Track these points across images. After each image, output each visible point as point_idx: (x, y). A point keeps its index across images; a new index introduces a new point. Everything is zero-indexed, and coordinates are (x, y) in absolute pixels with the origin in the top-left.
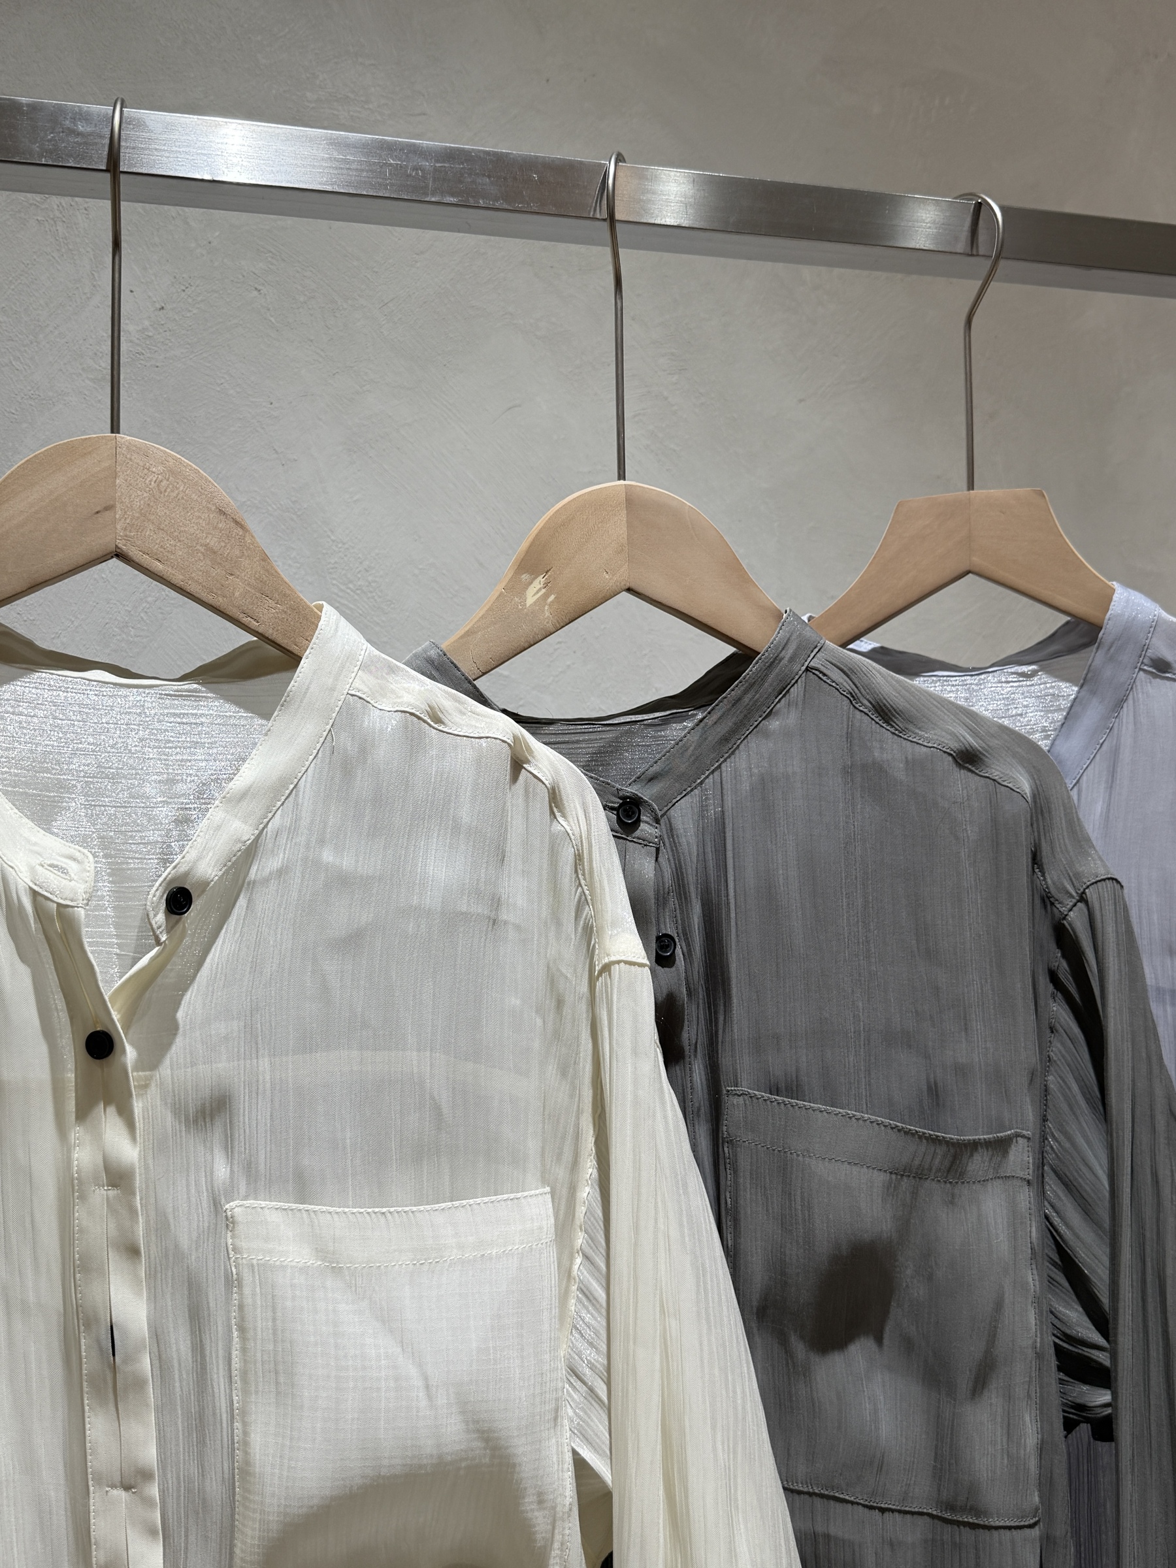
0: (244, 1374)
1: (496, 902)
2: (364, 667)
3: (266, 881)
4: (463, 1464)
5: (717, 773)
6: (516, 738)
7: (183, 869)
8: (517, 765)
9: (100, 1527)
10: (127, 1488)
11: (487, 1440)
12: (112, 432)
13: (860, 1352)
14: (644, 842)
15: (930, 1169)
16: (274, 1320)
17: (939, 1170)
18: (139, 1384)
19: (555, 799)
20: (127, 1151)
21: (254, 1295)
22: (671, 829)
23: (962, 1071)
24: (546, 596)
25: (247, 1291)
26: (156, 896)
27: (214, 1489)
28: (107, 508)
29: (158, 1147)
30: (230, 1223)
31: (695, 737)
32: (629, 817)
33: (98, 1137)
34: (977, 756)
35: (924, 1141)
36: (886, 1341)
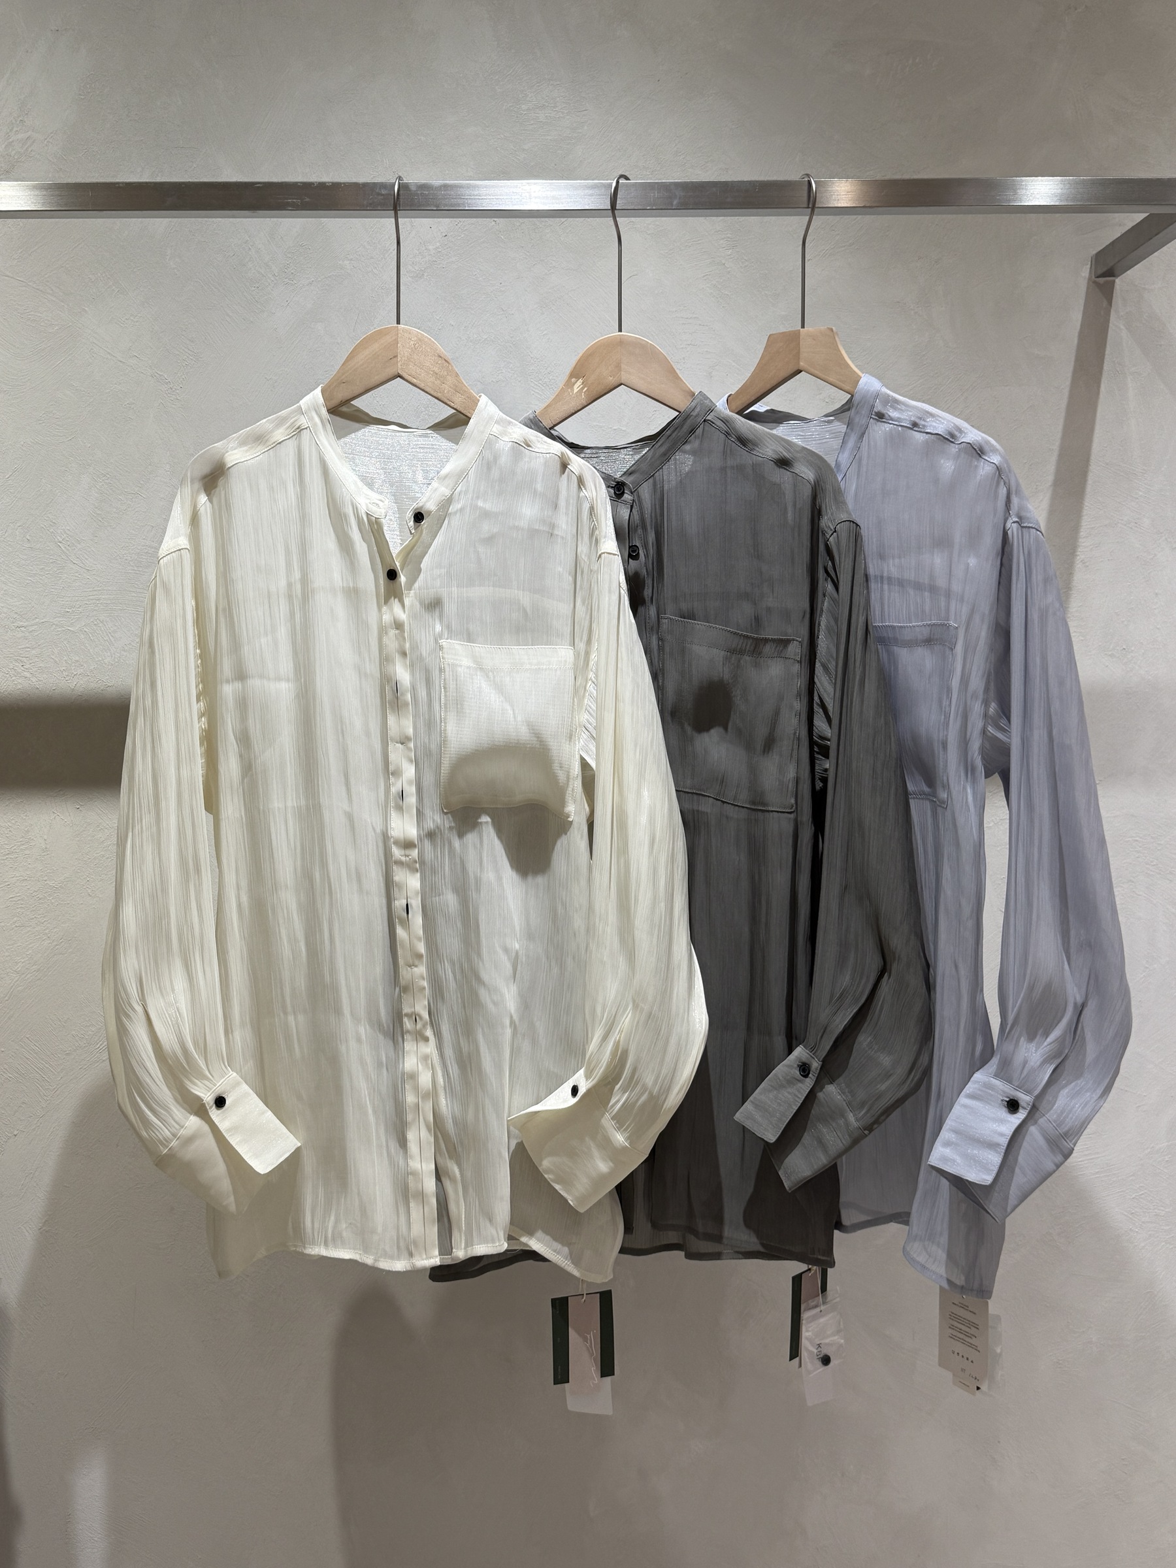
0: (445, 704)
1: (553, 526)
2: (497, 422)
3: (456, 513)
4: (528, 746)
5: (661, 470)
6: (562, 453)
7: (420, 505)
8: (564, 466)
9: (392, 757)
10: (402, 744)
11: (538, 737)
12: (397, 324)
13: (715, 733)
14: (625, 502)
15: (745, 650)
16: (456, 684)
17: (749, 651)
18: (407, 704)
19: (581, 482)
20: (402, 616)
21: (449, 675)
22: (639, 497)
23: (769, 610)
24: (583, 388)
25: (447, 673)
26: (409, 515)
27: (433, 747)
28: (395, 357)
29: (414, 616)
30: (441, 648)
31: (651, 453)
32: (619, 491)
33: (392, 610)
34: (788, 461)
35: (742, 638)
36: (729, 730)
